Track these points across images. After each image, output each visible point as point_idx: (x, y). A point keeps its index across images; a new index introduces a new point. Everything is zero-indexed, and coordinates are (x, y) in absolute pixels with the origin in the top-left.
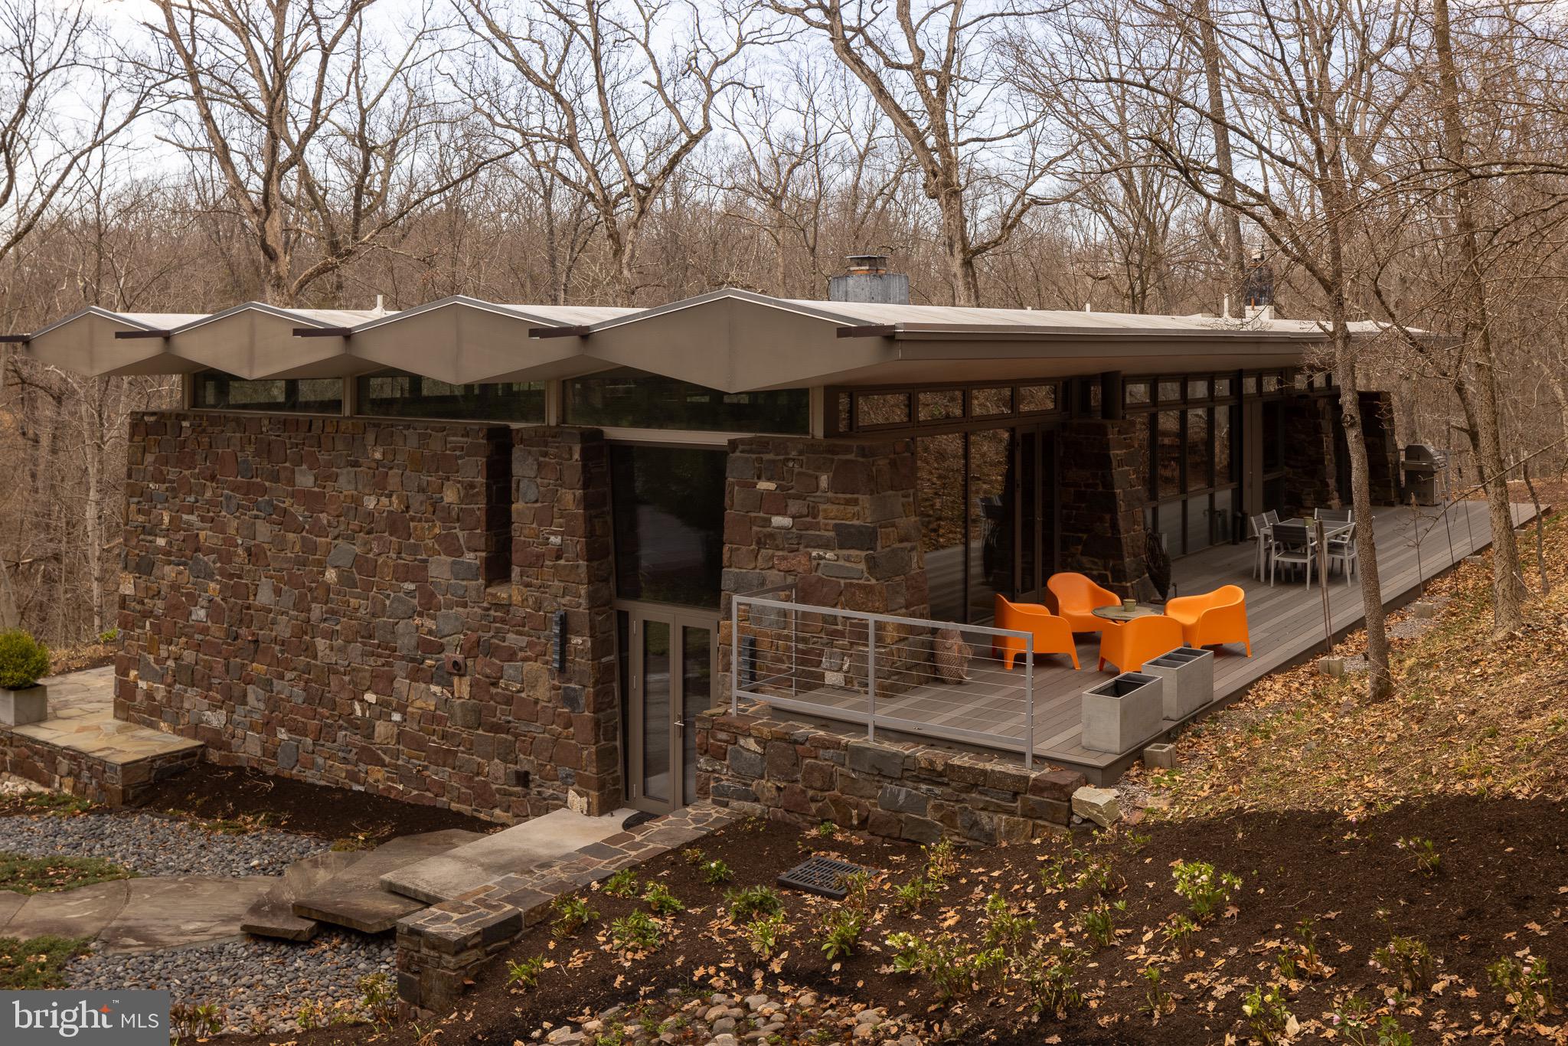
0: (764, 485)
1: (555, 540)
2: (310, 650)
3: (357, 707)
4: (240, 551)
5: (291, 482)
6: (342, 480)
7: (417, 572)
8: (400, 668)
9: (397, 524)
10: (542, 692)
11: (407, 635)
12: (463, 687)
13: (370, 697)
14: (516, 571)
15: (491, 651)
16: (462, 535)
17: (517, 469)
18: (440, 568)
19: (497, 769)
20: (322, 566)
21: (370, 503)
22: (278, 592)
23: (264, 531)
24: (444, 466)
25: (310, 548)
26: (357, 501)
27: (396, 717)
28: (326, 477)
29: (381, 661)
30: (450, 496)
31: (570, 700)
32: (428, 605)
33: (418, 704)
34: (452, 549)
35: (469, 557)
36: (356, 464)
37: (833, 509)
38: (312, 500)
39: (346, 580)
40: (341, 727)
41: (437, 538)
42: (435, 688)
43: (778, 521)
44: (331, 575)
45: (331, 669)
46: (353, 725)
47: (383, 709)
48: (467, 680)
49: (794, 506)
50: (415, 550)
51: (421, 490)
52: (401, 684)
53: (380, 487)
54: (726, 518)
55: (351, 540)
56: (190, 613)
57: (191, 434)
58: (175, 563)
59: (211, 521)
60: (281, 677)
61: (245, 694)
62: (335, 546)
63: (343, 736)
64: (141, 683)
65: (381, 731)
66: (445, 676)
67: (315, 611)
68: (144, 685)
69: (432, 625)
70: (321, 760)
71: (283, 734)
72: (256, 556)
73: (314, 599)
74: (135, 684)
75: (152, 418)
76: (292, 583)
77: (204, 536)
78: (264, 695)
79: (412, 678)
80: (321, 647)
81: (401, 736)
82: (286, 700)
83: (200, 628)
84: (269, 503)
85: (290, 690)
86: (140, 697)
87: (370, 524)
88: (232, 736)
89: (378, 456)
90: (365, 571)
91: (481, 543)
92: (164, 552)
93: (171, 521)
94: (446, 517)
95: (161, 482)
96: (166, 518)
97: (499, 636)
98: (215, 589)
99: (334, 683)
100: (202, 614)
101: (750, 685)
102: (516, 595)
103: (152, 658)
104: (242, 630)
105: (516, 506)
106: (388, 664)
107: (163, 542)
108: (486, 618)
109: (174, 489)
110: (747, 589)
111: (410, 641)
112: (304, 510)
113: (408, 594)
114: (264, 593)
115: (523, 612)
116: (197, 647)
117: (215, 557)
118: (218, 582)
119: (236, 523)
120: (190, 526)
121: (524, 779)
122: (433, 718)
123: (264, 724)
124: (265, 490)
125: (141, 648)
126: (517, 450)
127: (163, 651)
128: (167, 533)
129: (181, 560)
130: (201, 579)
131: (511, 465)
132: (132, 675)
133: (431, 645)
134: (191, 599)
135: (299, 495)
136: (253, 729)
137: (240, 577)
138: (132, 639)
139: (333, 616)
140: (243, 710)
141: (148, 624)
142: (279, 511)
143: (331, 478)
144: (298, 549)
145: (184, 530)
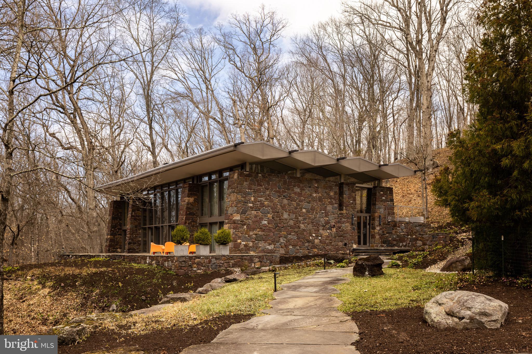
0: (382, 193)
1: (351, 202)
2: (299, 227)
3: (311, 237)
4: (279, 206)
5: (293, 190)
6: (306, 191)
7: (325, 209)
8: (321, 228)
9: (320, 200)
10: (349, 228)
12: (334, 230)
13: (314, 235)
14: (344, 208)
15: (339, 222)
16: (334, 202)
17: (345, 189)
18: (329, 208)
19: (340, 244)
20: (301, 209)
21: (315, 195)
22: (289, 215)
23: (285, 201)
24: (331, 188)
25: (298, 205)
26: (311, 195)
27: (320, 238)
28: (302, 189)
29: (316, 227)
30: (332, 194)
31: (354, 229)
32: (327, 215)
33: (325, 234)
34: (331, 203)
35: (336, 205)
36: (310, 187)
37: (390, 196)
38: (300, 195)
39: (308, 211)
40: (306, 243)
41: (329, 202)
42: (328, 231)
43: (383, 198)
44: (304, 210)
45: (304, 230)
46: (309, 241)
47: (317, 237)
48: (335, 228)
49: (385, 196)
50: (324, 204)
51: (326, 193)
52: (321, 231)
53: (316, 192)
54: (376, 198)
55: (309, 203)
56: (261, 222)
57: (261, 178)
58: (255, 210)
59: (268, 199)
60: (290, 234)
61: (280, 240)
62: (305, 204)
63: (307, 244)
64: (242, 243)
65: (317, 241)
66: (330, 228)
67: (300, 218)
68: (244, 243)
69: (327, 219)
70: (301, 251)
71: (291, 247)
72: (283, 207)
73: (300, 216)
74: (240, 243)
75: (247, 173)
76: (293, 213)
77: (266, 203)
78: (285, 239)
79: (323, 230)
80: (302, 226)
81: (321, 241)
82: (292, 239)
83: (265, 226)
84: (287, 195)
85: (293, 237)
86: (242, 246)
87: (314, 199)
88: (275, 250)
89: (316, 185)
90: (313, 209)
91: (338, 202)
92: (251, 207)
93: (254, 199)
94: (331, 198)
95: (251, 189)
96: (253, 199)
97: (341, 219)
98: (270, 216)
99: (305, 233)
100: (266, 222)
101: (380, 223)
102: (344, 212)
103: (247, 236)
104: (279, 225)
105: (344, 196)
106: (318, 228)
107: (251, 205)
108: (338, 216)
109: (255, 191)
110: (379, 208)
111: (323, 222)
112: (297, 197)
113: (323, 213)
114: (286, 216)
115: (345, 215)
116: (263, 231)
117: (270, 208)
118: (271, 214)
119: (277, 200)
120: (261, 201)
121: (345, 244)
122: (328, 237)
123: (285, 246)
124: (286, 192)
125: (241, 233)
126: (344, 186)
127: (251, 233)
128: (252, 203)
129: (257, 209)
130: (265, 213)
131: (343, 189)
132: (239, 241)
133: (327, 223)
134: (261, 219)
135: (295, 193)
136: (282, 247)
137: (278, 212)
138: (238, 231)
139: (305, 219)
140: (279, 244)
141: (245, 227)
142: (290, 197)
143: (304, 190)
144: (295, 205)
145: (259, 202)
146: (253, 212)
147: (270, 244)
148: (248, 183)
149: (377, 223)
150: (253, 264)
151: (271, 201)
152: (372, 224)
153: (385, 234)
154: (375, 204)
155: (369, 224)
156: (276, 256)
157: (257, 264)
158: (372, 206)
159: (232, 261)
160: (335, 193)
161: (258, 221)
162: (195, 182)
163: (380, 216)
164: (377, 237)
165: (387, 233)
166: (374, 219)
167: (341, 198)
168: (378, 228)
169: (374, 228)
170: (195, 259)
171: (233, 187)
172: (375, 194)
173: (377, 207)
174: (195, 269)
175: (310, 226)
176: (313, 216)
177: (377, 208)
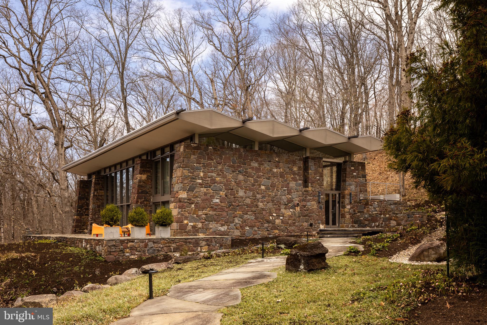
0: (352, 168)
1: (318, 178)
2: (257, 206)
3: (271, 218)
4: (233, 182)
5: (250, 165)
6: (266, 165)
7: (287, 186)
8: (283, 207)
9: (282, 175)
10: (315, 207)
11: (284, 199)
12: (298, 209)
13: (275, 215)
14: (310, 184)
15: (303, 200)
16: (298, 178)
17: (310, 164)
18: (292, 184)
19: (305, 224)
20: (260, 186)
21: (275, 170)
22: (245, 193)
23: (241, 177)
24: (294, 163)
25: (256, 181)
26: (271, 170)
27: (281, 218)
28: (261, 164)
29: (277, 206)
30: (295, 169)
31: (321, 208)
32: (289, 193)
33: (287, 214)
34: (294, 179)
35: (300, 182)
36: (270, 161)
37: (362, 172)
38: (258, 170)
39: (267, 188)
40: (265, 223)
41: (292, 178)
42: (291, 210)
43: (355, 174)
44: (263, 187)
45: (263, 209)
46: (268, 222)
47: (278, 216)
48: (299, 207)
49: (357, 172)
50: (286, 181)
51: (288, 168)
52: (283, 210)
53: (277, 167)
54: (346, 174)
55: (268, 179)
56: (212, 201)
57: (212, 151)
58: (205, 187)
59: (220, 175)
60: (247, 214)
61: (234, 220)
62: (264, 181)
63: (266, 225)
64: (190, 224)
65: (277, 221)
66: (294, 207)
67: (259, 196)
68: (192, 224)
69: (290, 196)
70: (260, 232)
71: (247, 228)
72: (238, 184)
73: (258, 194)
74: (187, 224)
75: (195, 145)
76: (250, 190)
77: (218, 179)
78: (241, 220)
79: (285, 209)
80: (261, 205)
81: (282, 222)
82: (248, 219)
83: (217, 204)
84: (243, 170)
85: (250, 217)
86: (189, 228)
87: (274, 175)
88: (229, 232)
89: (277, 160)
90: (273, 186)
91: (302, 179)
92: (200, 184)
93: (204, 175)
94: (294, 174)
95: (200, 164)
96: (202, 174)
97: (306, 197)
98: (223, 193)
99: (264, 213)
100: (218, 201)
101: (350, 201)
102: (310, 189)
103: (195, 216)
104: (233, 203)
105: (310, 171)
106: (279, 206)
107: (200, 181)
108: (303, 194)
109: (205, 166)
110: (350, 185)
111: (285, 201)
112: (254, 172)
113: (284, 190)
114: (241, 193)
115: (311, 192)
116: (215, 210)
117: (222, 185)
118: (224, 191)
119: (231, 175)
120: (212, 177)
121: (311, 225)
122: (291, 216)
123: (241, 227)
124: (241, 167)
125: (188, 213)
126: (310, 160)
127: (200, 213)
128: (202, 178)
129: (207, 186)
130: (217, 191)
131: (308, 163)
132: (186, 222)
133: (290, 201)
134: (212, 197)
135: (253, 168)
136: (237, 229)
137: (232, 189)
138: (185, 211)
139: (264, 197)
140: (233, 224)
141: (193, 206)
142: (246, 172)
143: (263, 164)
144: (252, 182)
145: (209, 178)
146: (202, 189)
147: (222, 225)
148: (196, 157)
149: (347, 201)
150: (199, 248)
151: (224, 177)
152: (342, 203)
153: (356, 214)
154: (345, 181)
155: (339, 202)
156: (227, 239)
157: (204, 248)
158: (342, 183)
159: (174, 245)
160: (299, 168)
161: (208, 199)
162: (149, 158)
163: (350, 194)
164: (348, 216)
165: (359, 212)
166: (344, 197)
167: (306, 174)
168: (348, 207)
169: (344, 207)
170: (127, 243)
171: (179, 161)
172: (345, 169)
173: (347, 183)
174: (127, 254)
175: (270, 205)
176: (274, 194)
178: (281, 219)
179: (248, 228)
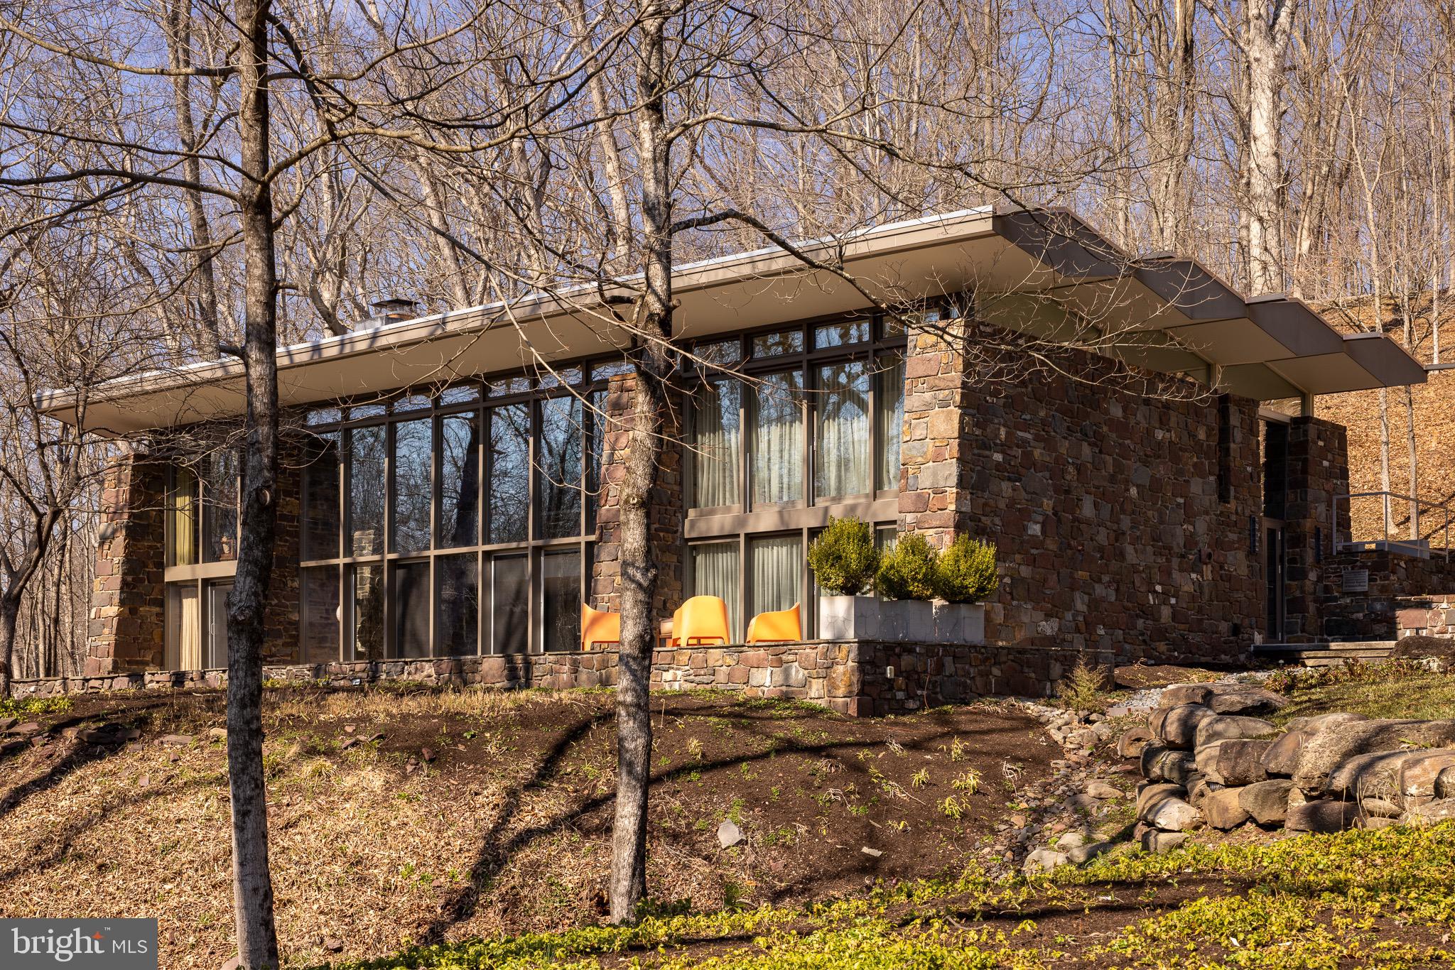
0: (1320, 444)
1: (1249, 469)
2: (1121, 555)
3: (1151, 597)
4: (1071, 469)
5: (1106, 411)
6: (1139, 415)
7: (1184, 490)
8: (1175, 562)
9: (1174, 454)
10: (1244, 569)
11: (1179, 535)
12: (1208, 572)
13: (1159, 588)
14: (1232, 491)
15: (1219, 544)
16: (1207, 465)
17: (1232, 420)
18: (1195, 487)
19: (1223, 627)
20: (1127, 482)
21: (1160, 435)
22: (1096, 506)
23: (1086, 452)
24: (1199, 413)
25: (1119, 468)
26: (1149, 433)
27: (1173, 601)
28: (1128, 410)
29: (1164, 559)
30: (1202, 435)
32: (1189, 516)
33: (1186, 588)
34: (1200, 471)
35: (1212, 478)
38: (1123, 428)
39: (1143, 496)
40: (1139, 617)
41: (1195, 465)
42: (1194, 576)
44: (1133, 491)
45: (1135, 568)
46: (1145, 612)
47: (1166, 595)
48: (1210, 567)
49: (1329, 456)
50: (1182, 472)
51: (1187, 428)
52: (1176, 575)
53: (1163, 423)
54: (1305, 461)
55: (1145, 463)
56: (1025, 528)
58: (1009, 479)
60: (1099, 580)
61: (1072, 600)
62: (1135, 469)
63: (1140, 623)
65: (1165, 613)
66: (1199, 566)
67: (1124, 521)
69: (1191, 528)
70: (1130, 646)
71: (1101, 630)
72: (1081, 474)
73: (1123, 512)
76: (1107, 498)
77: (1037, 453)
78: (1087, 599)
79: (1181, 569)
80: (1130, 551)
81: (1174, 617)
82: (1103, 600)
83: (1036, 542)
84: (1091, 427)
85: (1106, 591)
87: (1158, 451)
89: (1163, 398)
90: (1155, 487)
91: (1217, 469)
92: (999, 467)
93: (1007, 437)
94: (1199, 450)
95: (999, 396)
96: (1002, 434)
97: (1224, 534)
98: (1048, 504)
99: (1137, 579)
100: (1036, 529)
101: (1317, 555)
102: (1232, 505)
104: (1071, 542)
105: (1232, 445)
106: (1168, 561)
107: (998, 457)
108: (1218, 522)
109: (1009, 405)
110: (1316, 501)
111: (1181, 542)
112: (1114, 436)
113: (1179, 505)
114: (1087, 508)
115: (1235, 517)
116: (1032, 561)
117: (1047, 474)
118: (1050, 497)
119: (1066, 443)
120: (1024, 443)
121: (1235, 631)
122: (1192, 598)
123: (1087, 623)
124: (1086, 415)
126: (1230, 407)
127: (1000, 569)
128: (1004, 448)
129: (1015, 475)
130: (1035, 494)
131: (1228, 418)
133: (1191, 543)
134: (1026, 514)
135: (1110, 423)
136: (1079, 630)
137: (1069, 493)
139: (1135, 524)
140: (1069, 615)
142: (1097, 435)
144: (1111, 469)
145: (1018, 446)
146: (1003, 484)
147: (1048, 616)
149: (1308, 555)
151: (1049, 444)
152: (1292, 561)
153: (1336, 599)
154: (1301, 485)
155: (1282, 559)
158: (1289, 492)
159: (998, 671)
160: (1210, 431)
161: (1017, 523)
163: (1317, 532)
164: (1311, 608)
166: (1300, 541)
168: (1313, 576)
169: (1301, 576)
172: (1305, 446)
173: (1310, 494)
175: (1149, 554)
176: (1156, 515)
177: (1310, 498)
178: (1172, 606)
179: (1102, 632)
